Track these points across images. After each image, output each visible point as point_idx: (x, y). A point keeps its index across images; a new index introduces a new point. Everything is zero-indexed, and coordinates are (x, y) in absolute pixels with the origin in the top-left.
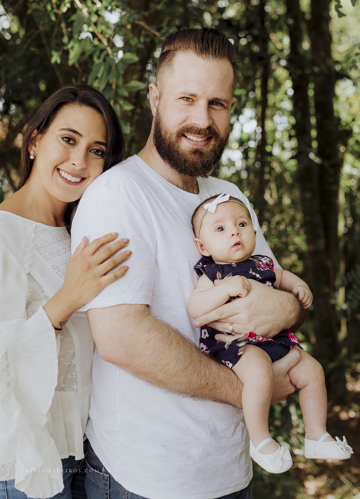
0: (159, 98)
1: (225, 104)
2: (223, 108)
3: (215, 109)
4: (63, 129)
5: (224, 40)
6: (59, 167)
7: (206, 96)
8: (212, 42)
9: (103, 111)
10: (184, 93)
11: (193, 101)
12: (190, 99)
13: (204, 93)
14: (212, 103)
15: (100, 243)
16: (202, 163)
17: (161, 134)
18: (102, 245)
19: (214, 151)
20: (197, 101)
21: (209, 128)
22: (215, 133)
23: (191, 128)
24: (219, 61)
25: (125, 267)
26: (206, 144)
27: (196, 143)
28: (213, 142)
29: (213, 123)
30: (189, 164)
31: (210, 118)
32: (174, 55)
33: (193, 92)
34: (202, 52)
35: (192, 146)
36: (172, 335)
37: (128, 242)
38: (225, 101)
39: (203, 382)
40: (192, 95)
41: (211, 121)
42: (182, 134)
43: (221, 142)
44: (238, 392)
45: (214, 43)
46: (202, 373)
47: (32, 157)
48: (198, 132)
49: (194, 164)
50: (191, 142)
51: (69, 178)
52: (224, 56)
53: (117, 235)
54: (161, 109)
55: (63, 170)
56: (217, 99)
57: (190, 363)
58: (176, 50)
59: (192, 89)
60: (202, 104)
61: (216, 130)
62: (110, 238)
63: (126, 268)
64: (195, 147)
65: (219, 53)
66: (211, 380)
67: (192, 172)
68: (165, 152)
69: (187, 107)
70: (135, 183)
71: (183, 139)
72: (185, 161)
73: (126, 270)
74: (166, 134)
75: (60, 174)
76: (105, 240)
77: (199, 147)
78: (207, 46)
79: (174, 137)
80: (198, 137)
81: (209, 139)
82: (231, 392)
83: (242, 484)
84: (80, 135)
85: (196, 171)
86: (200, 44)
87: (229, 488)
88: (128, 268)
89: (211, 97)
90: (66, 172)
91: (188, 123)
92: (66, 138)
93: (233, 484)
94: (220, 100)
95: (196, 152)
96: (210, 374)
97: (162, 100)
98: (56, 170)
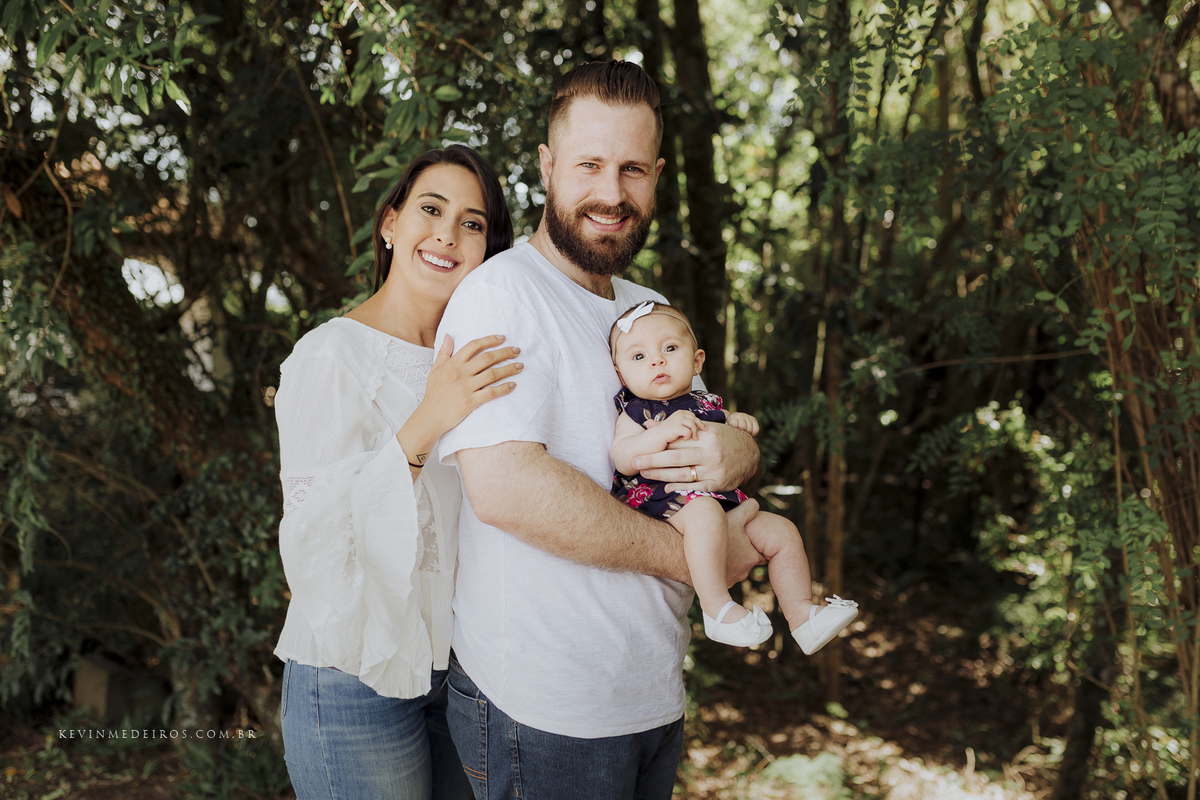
0: (553, 164)
1: (645, 169)
2: (642, 175)
3: (630, 177)
4: (423, 195)
5: (639, 76)
6: (421, 247)
7: (615, 158)
8: (622, 82)
9: (477, 169)
10: (584, 158)
11: (598, 167)
12: (594, 165)
13: (613, 155)
14: (626, 168)
15: (478, 346)
16: (614, 256)
17: (556, 215)
18: (480, 350)
19: (632, 236)
20: (603, 167)
21: (622, 204)
22: (632, 211)
23: (597, 205)
24: (634, 108)
25: (509, 383)
26: (620, 228)
27: (605, 227)
28: (630, 223)
29: (628, 196)
30: (596, 258)
31: (622, 190)
32: (570, 103)
33: (596, 155)
34: (608, 97)
35: (599, 232)
36: (578, 478)
37: (518, 352)
38: (644, 164)
39: (626, 541)
40: (595, 160)
41: (624, 194)
42: (583, 213)
43: (643, 222)
44: (678, 553)
45: (625, 82)
46: (625, 527)
47: (388, 246)
48: (606, 211)
49: (603, 258)
50: (598, 226)
51: (435, 260)
52: (640, 100)
53: (504, 339)
54: (554, 181)
55: (426, 252)
56: (632, 163)
57: (606, 514)
58: (572, 95)
59: (595, 151)
60: (611, 171)
61: (634, 206)
62: (493, 341)
63: (511, 385)
64: (604, 233)
65: (632, 95)
66: (638, 536)
67: (600, 269)
68: (563, 241)
69: (589, 176)
70: (528, 278)
71: (586, 220)
72: (590, 253)
73: (511, 388)
74: (562, 214)
75: (423, 259)
76: (486, 343)
77: (609, 233)
78: (614, 87)
79: (573, 217)
80: (608, 219)
81: (624, 220)
82: (668, 552)
83: (674, 713)
84: (445, 200)
85: (606, 268)
86: (605, 85)
87: (657, 719)
88: (515, 385)
89: (623, 160)
90: (430, 253)
91: (591, 199)
92: (429, 208)
93: (663, 714)
94: (637, 164)
95: (604, 240)
96: (635, 529)
97: (556, 167)
98: (416, 252)
